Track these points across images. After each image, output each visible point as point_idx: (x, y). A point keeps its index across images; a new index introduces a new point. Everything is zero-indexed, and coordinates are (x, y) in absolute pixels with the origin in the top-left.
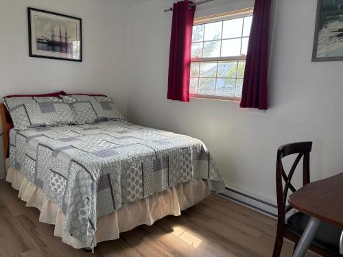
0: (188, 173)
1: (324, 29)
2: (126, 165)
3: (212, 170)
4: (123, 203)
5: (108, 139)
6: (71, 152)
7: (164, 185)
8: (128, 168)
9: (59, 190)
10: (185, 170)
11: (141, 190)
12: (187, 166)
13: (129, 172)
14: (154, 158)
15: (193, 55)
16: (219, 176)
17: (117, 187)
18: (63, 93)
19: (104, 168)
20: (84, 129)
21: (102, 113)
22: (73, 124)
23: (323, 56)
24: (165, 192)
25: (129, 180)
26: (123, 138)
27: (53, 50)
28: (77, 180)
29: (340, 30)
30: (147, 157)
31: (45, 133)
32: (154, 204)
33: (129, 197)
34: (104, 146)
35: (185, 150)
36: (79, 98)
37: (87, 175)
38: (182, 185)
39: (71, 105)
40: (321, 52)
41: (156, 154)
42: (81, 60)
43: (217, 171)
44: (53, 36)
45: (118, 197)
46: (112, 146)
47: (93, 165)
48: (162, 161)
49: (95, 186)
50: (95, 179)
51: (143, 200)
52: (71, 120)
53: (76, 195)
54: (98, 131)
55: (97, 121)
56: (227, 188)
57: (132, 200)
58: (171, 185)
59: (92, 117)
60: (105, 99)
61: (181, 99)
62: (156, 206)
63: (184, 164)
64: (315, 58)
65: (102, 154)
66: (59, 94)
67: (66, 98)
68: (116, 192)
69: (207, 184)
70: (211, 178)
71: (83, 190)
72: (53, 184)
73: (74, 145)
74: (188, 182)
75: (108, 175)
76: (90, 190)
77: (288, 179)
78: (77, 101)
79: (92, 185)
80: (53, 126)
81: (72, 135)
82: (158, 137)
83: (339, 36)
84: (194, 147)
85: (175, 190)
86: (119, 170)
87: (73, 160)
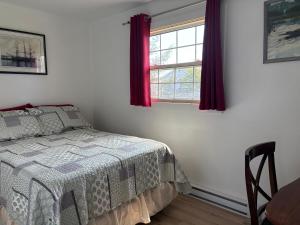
0: (155, 179)
1: (272, 33)
2: (91, 179)
3: (178, 172)
4: (89, 219)
5: (73, 150)
6: (33, 169)
7: (131, 194)
8: (93, 182)
9: (21, 210)
10: (152, 176)
11: (108, 202)
12: (154, 171)
13: (94, 185)
14: (120, 168)
15: (152, 63)
16: (185, 177)
17: (83, 203)
18: (29, 106)
19: (67, 184)
20: (51, 140)
21: (69, 122)
22: (40, 136)
23: (274, 57)
24: (133, 201)
25: (95, 194)
26: (89, 147)
27: (18, 66)
28: (38, 201)
29: (288, 33)
30: (113, 167)
31: (9, 148)
32: (123, 214)
33: (96, 212)
34: (68, 158)
35: (150, 156)
36: (46, 110)
37: (48, 194)
38: (149, 191)
39: (37, 117)
40: (272, 55)
41: (122, 163)
42: (46, 74)
43: (183, 173)
44: (17, 52)
45: (84, 214)
46: (77, 158)
47: (55, 183)
48: (128, 170)
49: (58, 206)
50: (57, 198)
51: (111, 212)
52: (38, 132)
53: (37, 218)
54: (63, 142)
55: (64, 131)
56: (193, 188)
57: (99, 214)
58: (139, 192)
59: (59, 127)
60: (71, 108)
61: (144, 104)
62: (125, 216)
63: (150, 169)
64: (266, 60)
65: (65, 168)
66: (25, 107)
67: (32, 110)
68: (82, 208)
69: (174, 187)
70: (178, 180)
71: (45, 211)
72: (15, 204)
73: (37, 160)
74: (155, 187)
75: (72, 192)
76: (52, 211)
77: (256, 182)
78: (43, 113)
79: (54, 206)
80: (19, 139)
81: (37, 147)
82: (123, 144)
83: (287, 38)
84: (160, 152)
85: (143, 197)
86: (84, 185)
87: (34, 179)
